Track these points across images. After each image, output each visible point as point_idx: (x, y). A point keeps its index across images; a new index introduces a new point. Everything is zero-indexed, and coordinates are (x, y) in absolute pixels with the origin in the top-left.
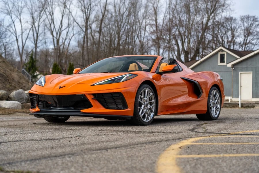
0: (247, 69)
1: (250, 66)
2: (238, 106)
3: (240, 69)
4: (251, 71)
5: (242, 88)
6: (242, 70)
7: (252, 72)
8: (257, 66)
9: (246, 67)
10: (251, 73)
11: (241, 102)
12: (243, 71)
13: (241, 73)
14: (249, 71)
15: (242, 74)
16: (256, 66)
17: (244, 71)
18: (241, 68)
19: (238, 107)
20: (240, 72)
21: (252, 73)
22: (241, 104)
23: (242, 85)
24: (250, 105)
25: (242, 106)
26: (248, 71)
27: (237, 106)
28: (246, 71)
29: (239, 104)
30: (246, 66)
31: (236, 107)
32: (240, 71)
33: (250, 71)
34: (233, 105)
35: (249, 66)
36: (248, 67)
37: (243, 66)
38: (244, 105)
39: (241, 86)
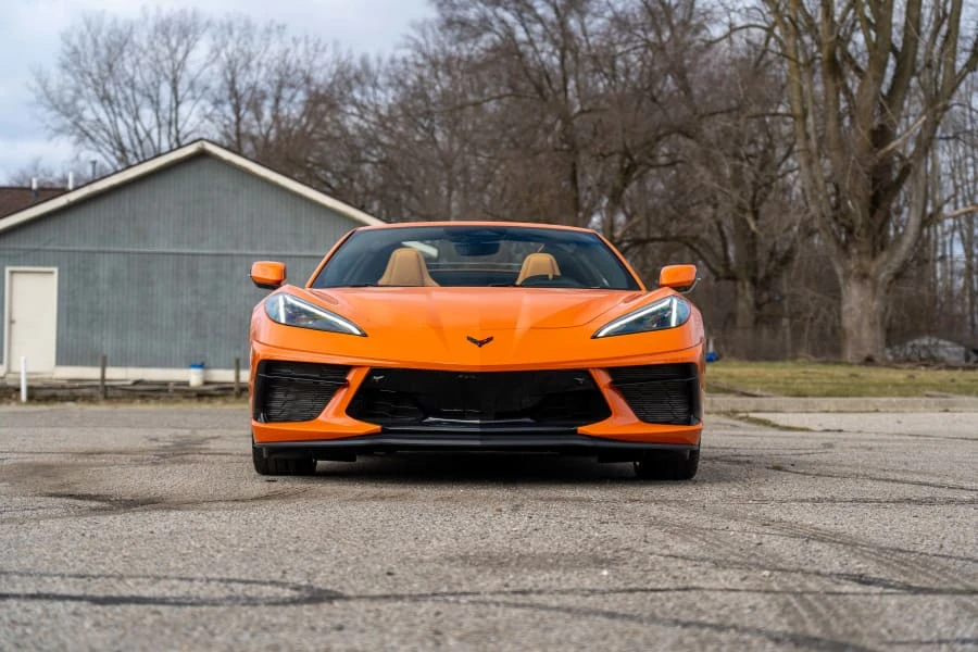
0: (36, 258)
1: (47, 247)
2: (14, 396)
3: (9, 256)
4: (54, 265)
5: (15, 327)
6: (15, 260)
7: (55, 270)
8: (76, 248)
9: (35, 250)
10: (51, 273)
11: (28, 380)
12: (19, 265)
13: (12, 272)
14: (44, 265)
15: (16, 277)
16: (71, 248)
17: (24, 265)
18: (12, 253)
19: (18, 399)
20: (8, 269)
21: (56, 274)
22: (30, 389)
23: (16, 316)
24: (60, 393)
25: (31, 398)
26: (39, 265)
27: (10, 397)
28: (34, 265)
29: (18, 390)
30: (32, 247)
31: (6, 399)
32: (10, 265)
33: (49, 265)
35: (44, 245)
36: (38, 250)
37: (22, 247)
38: (40, 394)
39: (12, 322)
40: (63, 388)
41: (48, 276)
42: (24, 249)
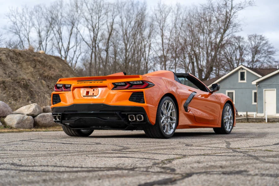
0: (271, 87)
1: (274, 84)
2: (264, 121)
3: (264, 86)
4: (275, 88)
5: (266, 104)
6: (266, 87)
7: (276, 89)
9: (270, 85)
10: (275, 90)
11: (267, 117)
12: (266, 88)
13: (265, 90)
14: (273, 88)
15: (266, 91)
17: (268, 88)
19: (265, 122)
20: (264, 90)
21: (276, 91)
22: (268, 119)
23: (266, 101)
24: (275, 120)
25: (268, 121)
26: (272, 88)
27: (263, 121)
28: (270, 88)
29: (265, 119)
30: (270, 84)
31: (262, 122)
32: (264, 88)
33: (274, 88)
34: (259, 120)
36: (271, 84)
38: (270, 120)
39: (265, 103)
40: (276, 119)
41: (274, 91)
42: (268, 85)
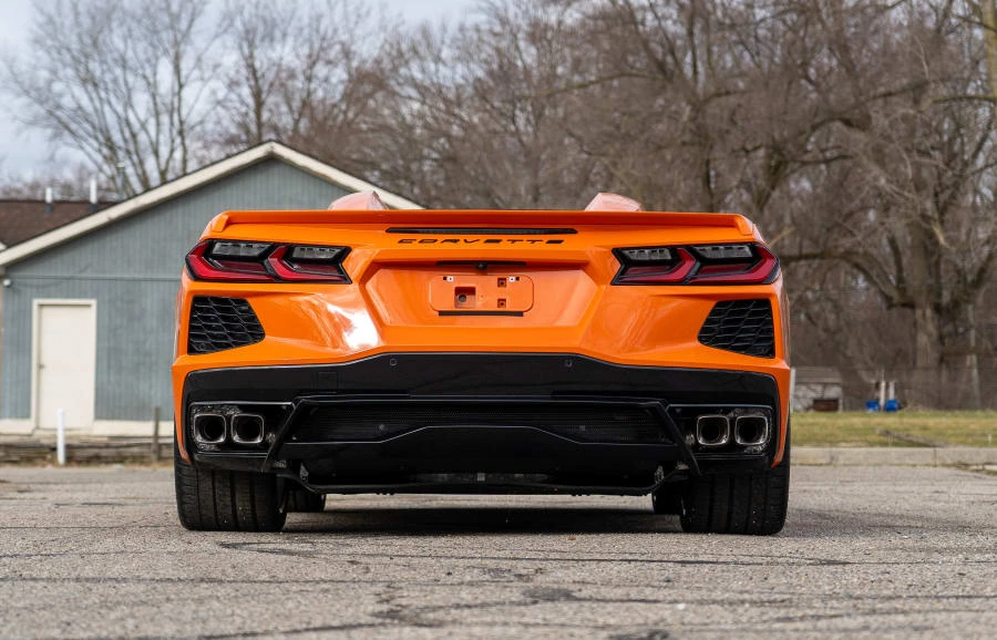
0: (69, 288)
1: (84, 275)
2: (49, 456)
3: (38, 287)
4: (92, 297)
5: (45, 372)
6: (44, 290)
7: (93, 302)
8: (118, 275)
9: (68, 279)
10: (89, 306)
11: (67, 438)
12: (49, 297)
13: (41, 306)
14: (80, 297)
15: (46, 311)
16: (112, 276)
17: (56, 297)
18: (41, 282)
19: (53, 461)
20: (36, 302)
21: (94, 308)
22: (68, 447)
23: (45, 360)
24: (104, 452)
25: (70, 459)
26: (74, 297)
27: (44, 458)
28: (67, 297)
29: (54, 449)
30: (66, 275)
31: (39, 461)
32: (38, 297)
33: (86, 297)
34: (23, 453)
35: (81, 272)
36: (72, 278)
37: (53, 274)
38: (79, 454)
39: (40, 367)
40: (108, 446)
41: (85, 310)
42: (55, 278)
